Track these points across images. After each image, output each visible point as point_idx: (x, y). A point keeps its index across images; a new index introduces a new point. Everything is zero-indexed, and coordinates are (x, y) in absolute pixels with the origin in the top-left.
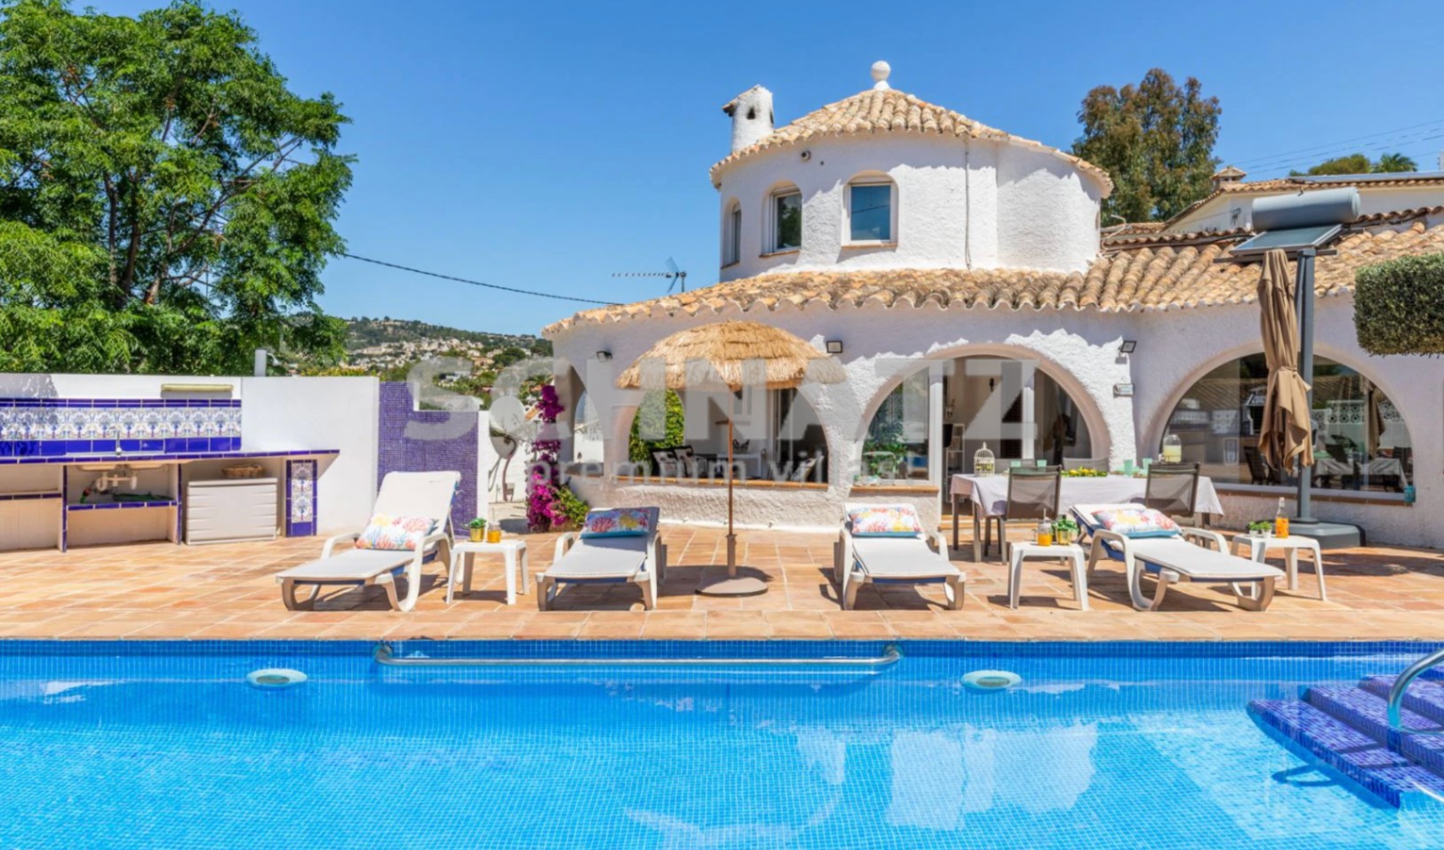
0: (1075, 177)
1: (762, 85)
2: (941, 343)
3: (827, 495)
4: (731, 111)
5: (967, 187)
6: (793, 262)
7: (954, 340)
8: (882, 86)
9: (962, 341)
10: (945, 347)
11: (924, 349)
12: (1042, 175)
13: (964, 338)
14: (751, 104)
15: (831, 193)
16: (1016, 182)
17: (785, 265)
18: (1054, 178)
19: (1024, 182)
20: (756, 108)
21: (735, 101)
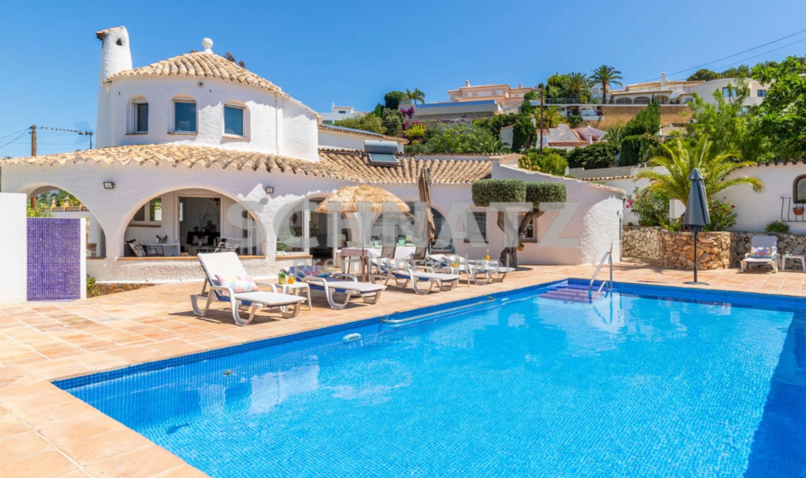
0: (315, 120)
1: (126, 27)
2: (312, 191)
3: (265, 261)
4: (102, 37)
5: (276, 117)
6: (193, 140)
7: (316, 190)
8: (209, 52)
9: (319, 191)
10: (313, 193)
11: (305, 194)
12: (303, 117)
13: (320, 190)
14: (119, 36)
15: (216, 107)
16: (292, 118)
17: (187, 141)
18: (308, 119)
19: (295, 119)
20: (122, 39)
21: (106, 31)
